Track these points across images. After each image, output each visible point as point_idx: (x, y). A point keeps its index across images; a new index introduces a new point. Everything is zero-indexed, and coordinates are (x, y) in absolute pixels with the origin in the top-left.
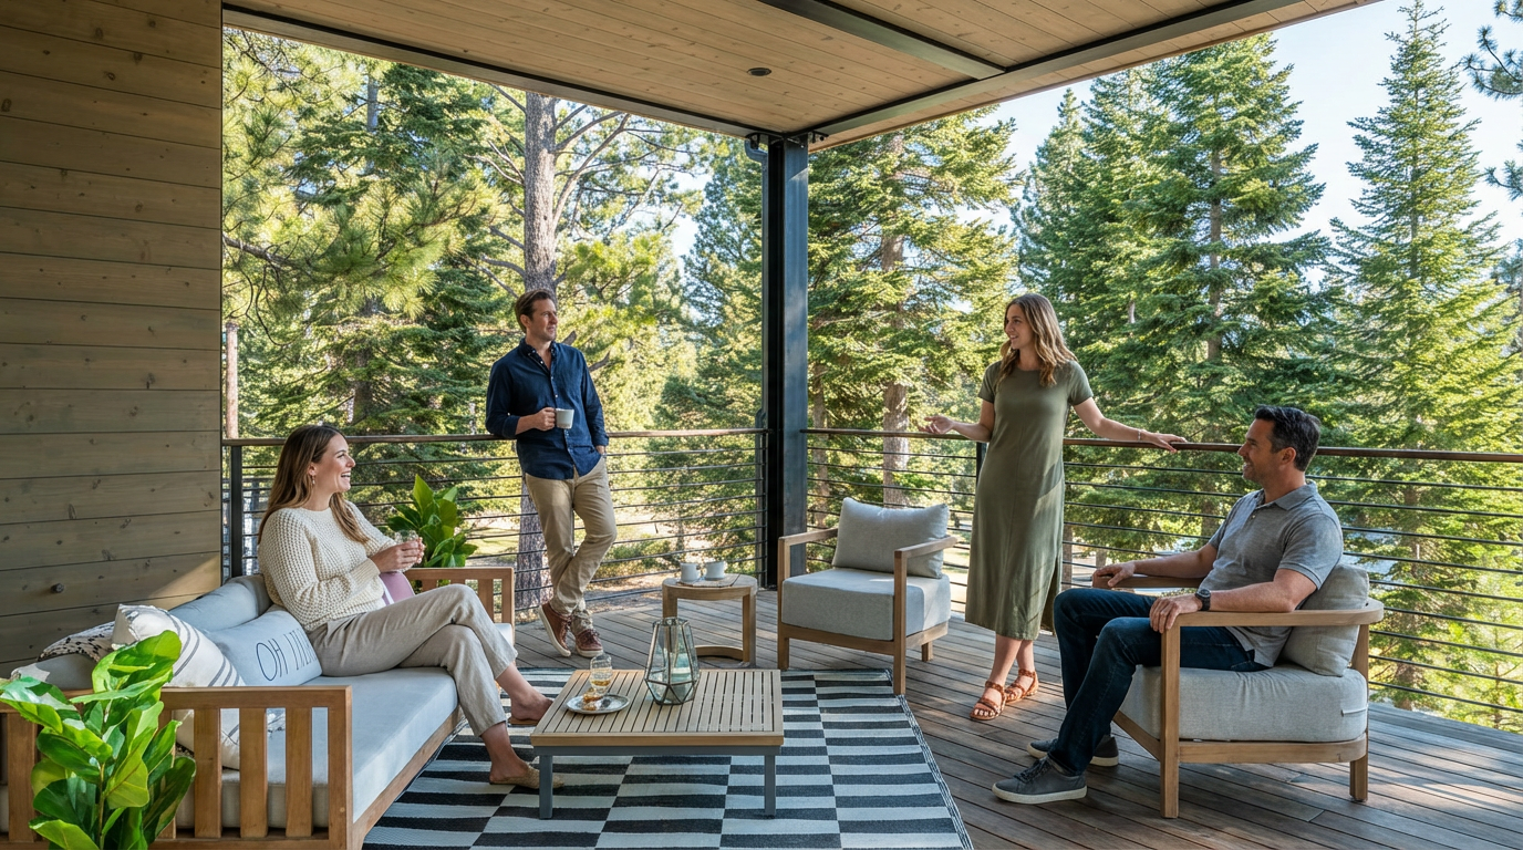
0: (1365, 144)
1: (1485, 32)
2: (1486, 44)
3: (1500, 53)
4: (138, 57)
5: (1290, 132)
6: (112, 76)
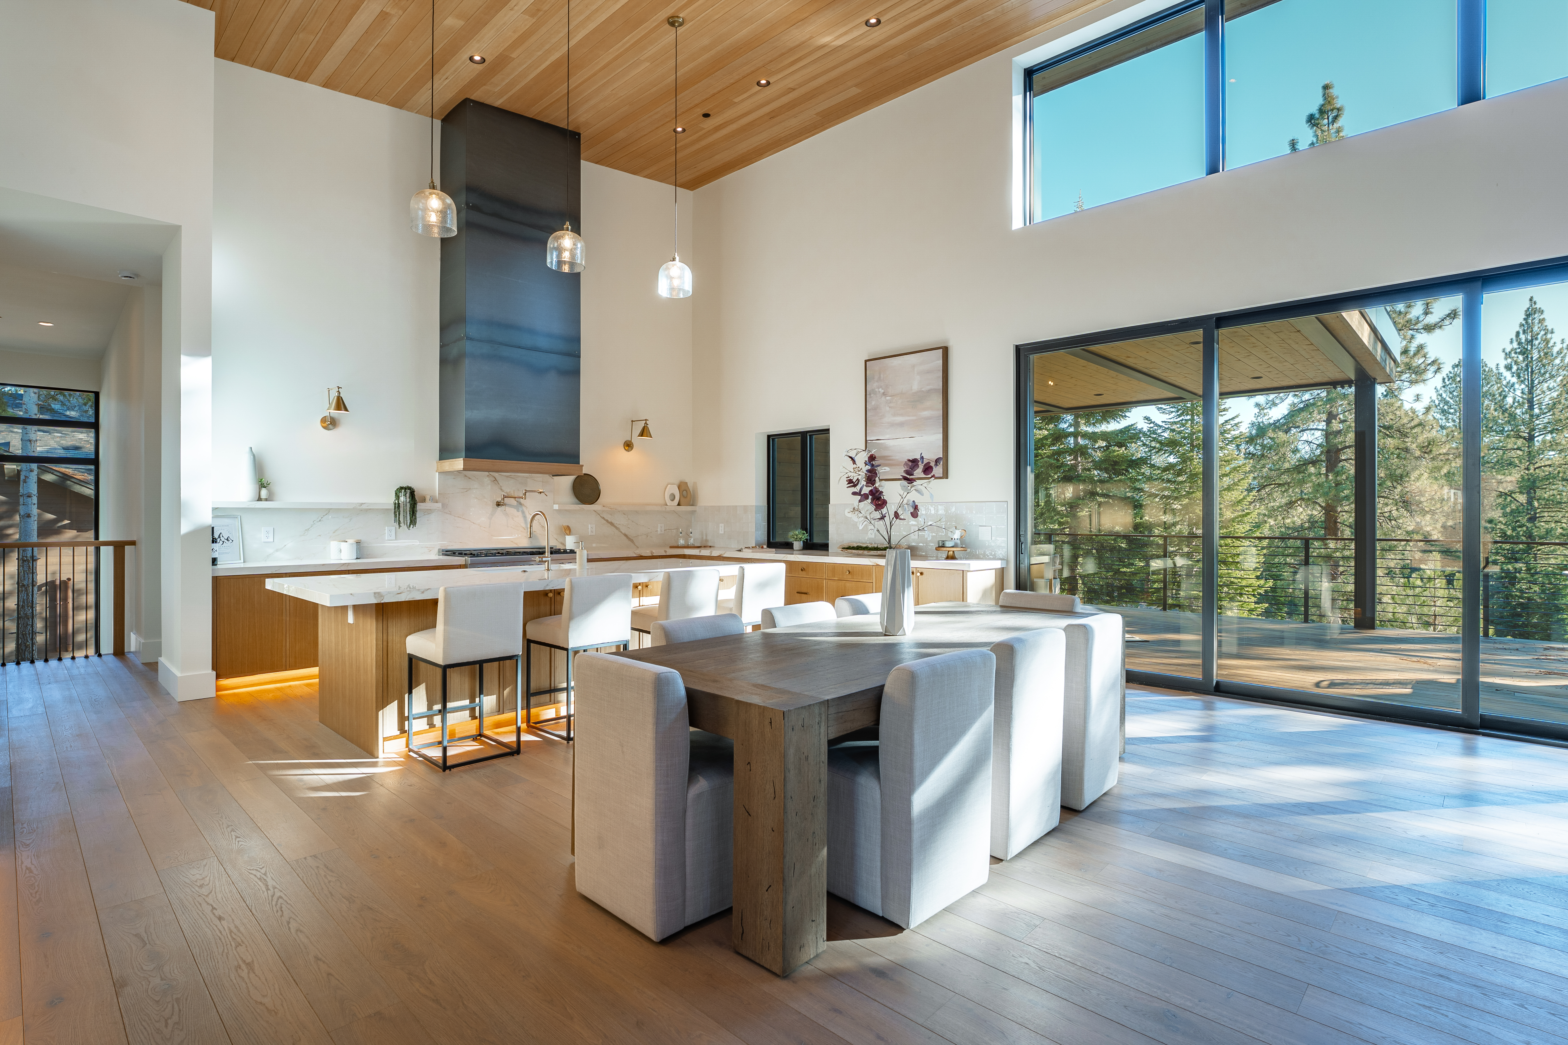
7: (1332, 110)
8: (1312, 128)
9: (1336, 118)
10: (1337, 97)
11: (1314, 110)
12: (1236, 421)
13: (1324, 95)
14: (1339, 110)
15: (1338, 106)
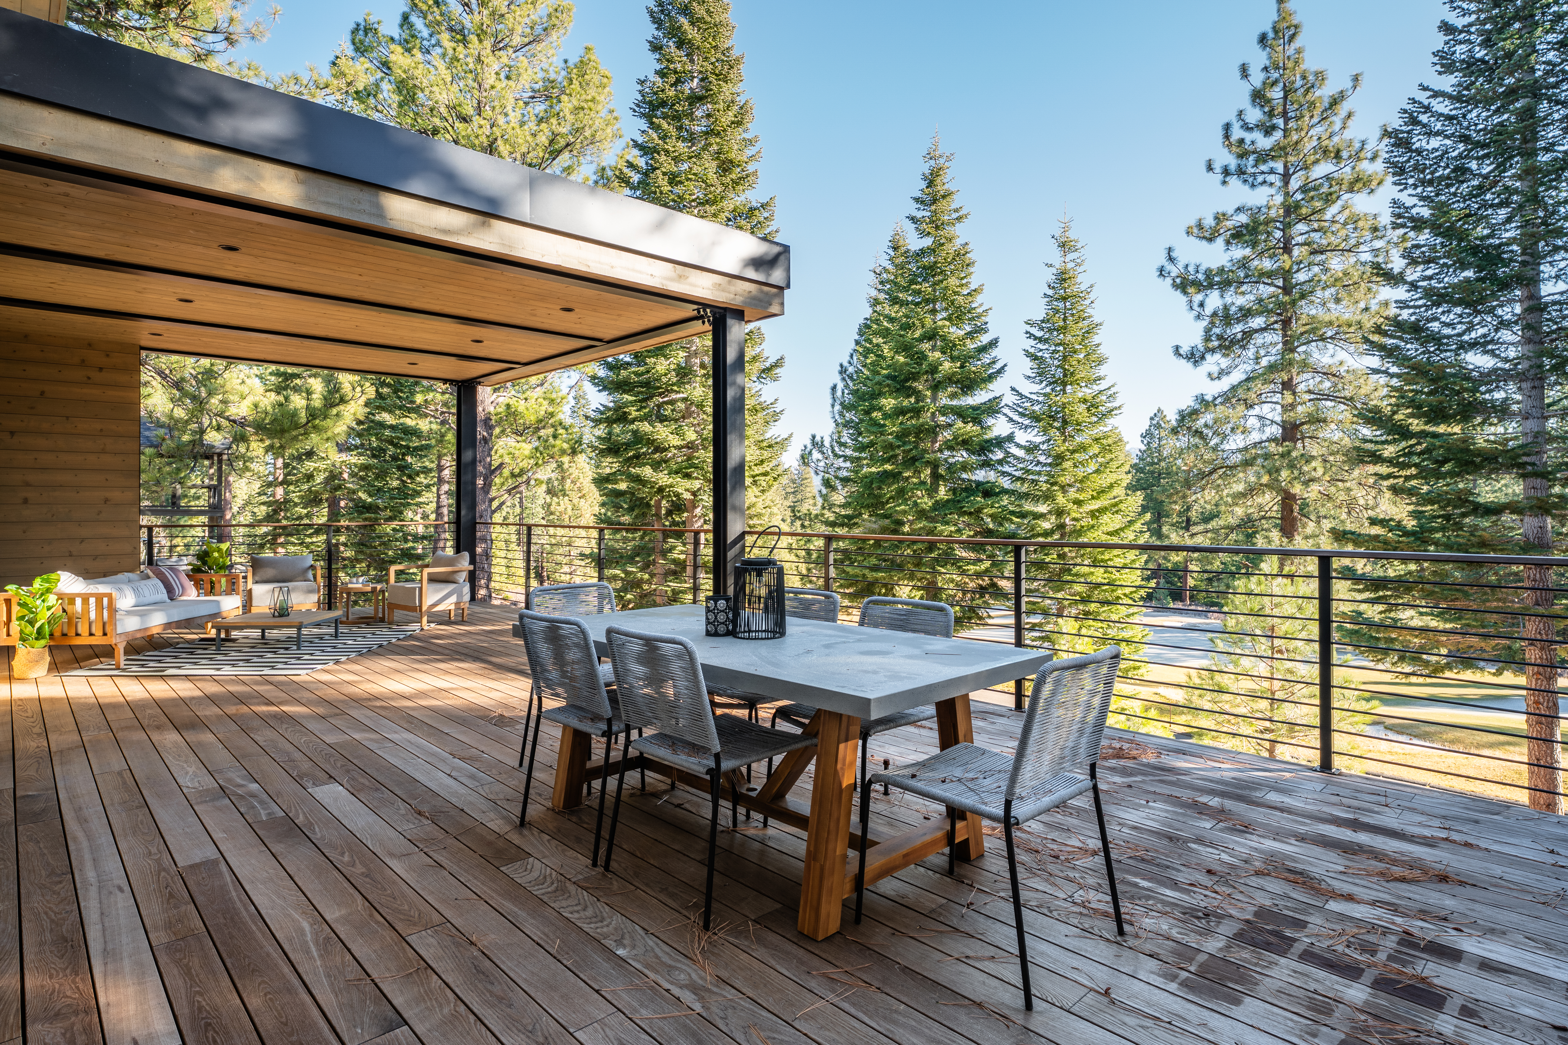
0: (1031, 336)
1: (1170, 250)
2: (1171, 259)
3: (1181, 266)
4: (101, 369)
5: (980, 330)
6: (89, 378)
7: (1288, 28)
8: (1264, 49)
9: (1292, 38)
10: (1295, 12)
11: (1268, 28)
12: (1113, 390)
13: (1279, 10)
14: (1296, 27)
15: (1295, 22)
